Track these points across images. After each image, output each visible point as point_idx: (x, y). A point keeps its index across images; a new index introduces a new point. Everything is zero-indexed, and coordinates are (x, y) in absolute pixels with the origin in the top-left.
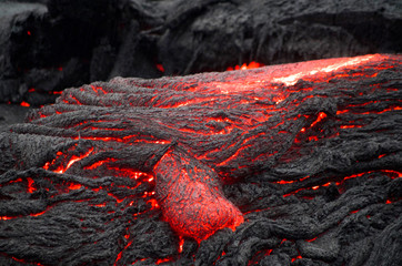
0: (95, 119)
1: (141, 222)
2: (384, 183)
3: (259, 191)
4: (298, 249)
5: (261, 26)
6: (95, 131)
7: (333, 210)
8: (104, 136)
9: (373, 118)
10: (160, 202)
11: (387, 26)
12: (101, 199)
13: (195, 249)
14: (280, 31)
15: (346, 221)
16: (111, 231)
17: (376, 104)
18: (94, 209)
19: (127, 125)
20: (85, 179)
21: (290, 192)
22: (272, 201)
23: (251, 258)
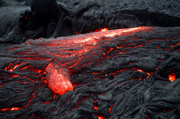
0: (25, 51)
1: (40, 88)
2: (131, 73)
3: (85, 76)
4: (97, 97)
5: (106, 14)
6: (25, 56)
7: (111, 83)
8: (28, 58)
9: (131, 49)
10: (47, 81)
11: (149, 14)
12: (25, 80)
13: (59, 98)
14: (113, 17)
15: (115, 87)
16: (27, 92)
17: (132, 44)
18: (21, 84)
19: (36, 53)
20: (19, 73)
21: (97, 77)
22: (90, 80)
23: (79, 101)
